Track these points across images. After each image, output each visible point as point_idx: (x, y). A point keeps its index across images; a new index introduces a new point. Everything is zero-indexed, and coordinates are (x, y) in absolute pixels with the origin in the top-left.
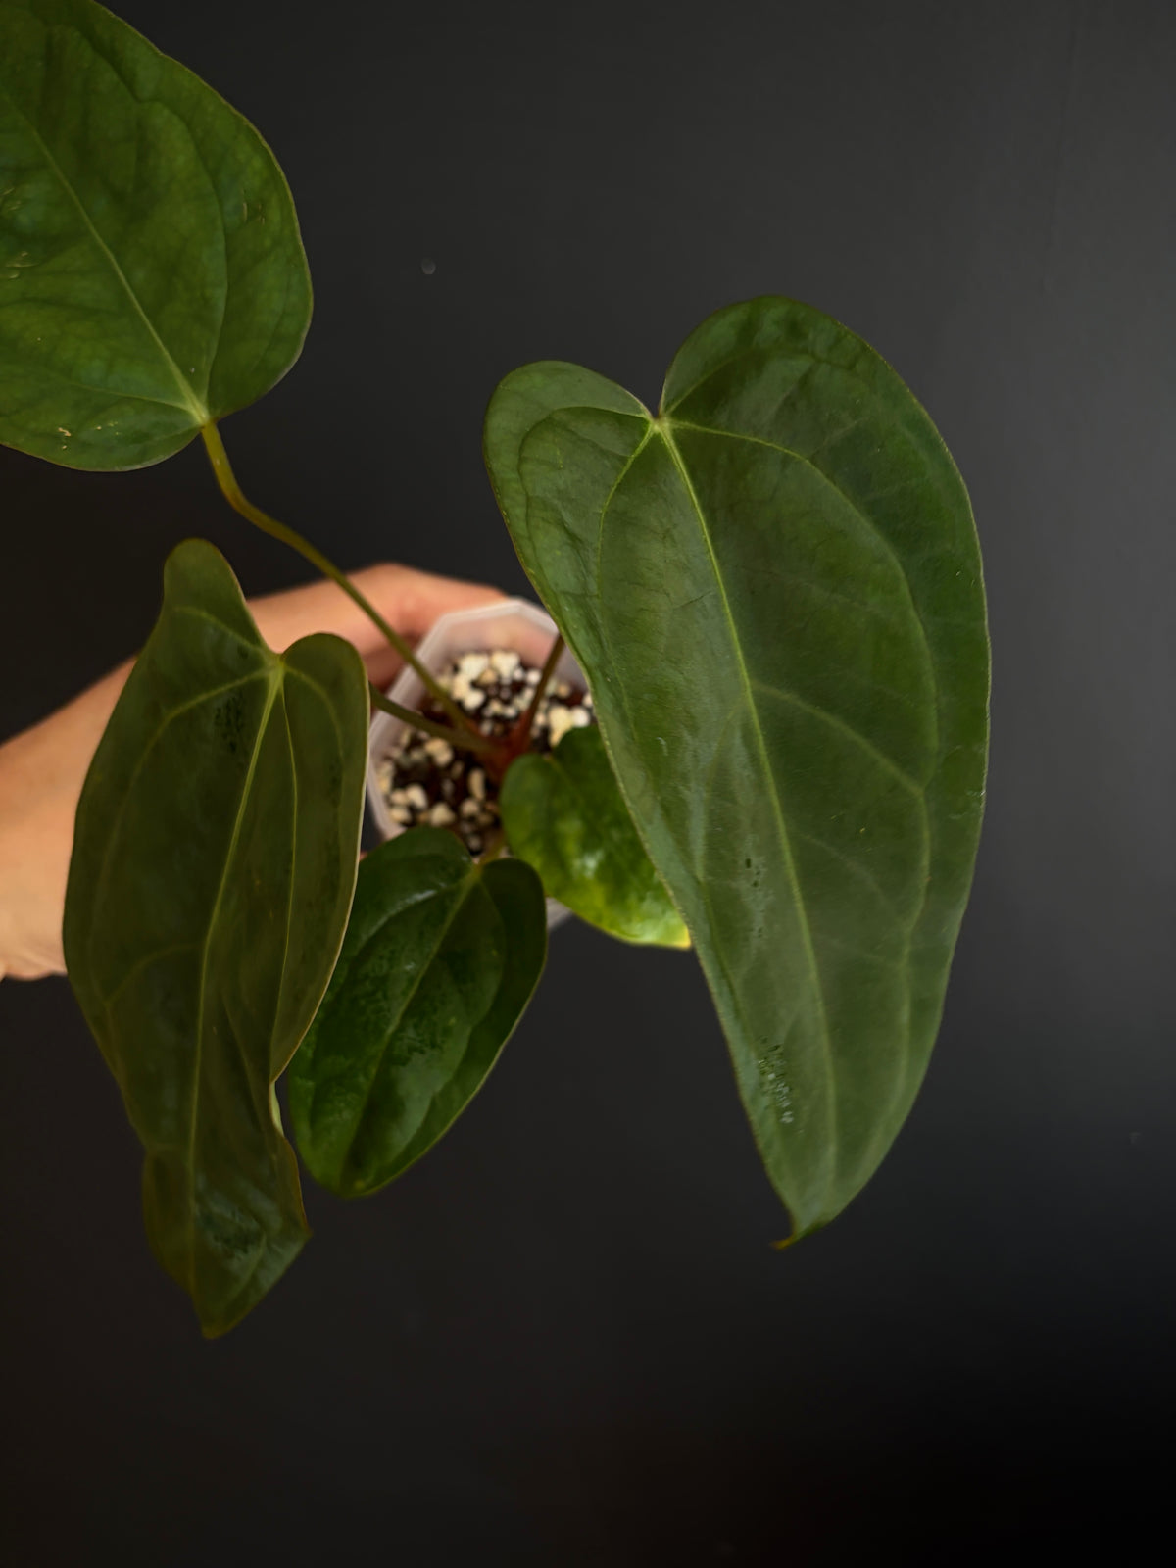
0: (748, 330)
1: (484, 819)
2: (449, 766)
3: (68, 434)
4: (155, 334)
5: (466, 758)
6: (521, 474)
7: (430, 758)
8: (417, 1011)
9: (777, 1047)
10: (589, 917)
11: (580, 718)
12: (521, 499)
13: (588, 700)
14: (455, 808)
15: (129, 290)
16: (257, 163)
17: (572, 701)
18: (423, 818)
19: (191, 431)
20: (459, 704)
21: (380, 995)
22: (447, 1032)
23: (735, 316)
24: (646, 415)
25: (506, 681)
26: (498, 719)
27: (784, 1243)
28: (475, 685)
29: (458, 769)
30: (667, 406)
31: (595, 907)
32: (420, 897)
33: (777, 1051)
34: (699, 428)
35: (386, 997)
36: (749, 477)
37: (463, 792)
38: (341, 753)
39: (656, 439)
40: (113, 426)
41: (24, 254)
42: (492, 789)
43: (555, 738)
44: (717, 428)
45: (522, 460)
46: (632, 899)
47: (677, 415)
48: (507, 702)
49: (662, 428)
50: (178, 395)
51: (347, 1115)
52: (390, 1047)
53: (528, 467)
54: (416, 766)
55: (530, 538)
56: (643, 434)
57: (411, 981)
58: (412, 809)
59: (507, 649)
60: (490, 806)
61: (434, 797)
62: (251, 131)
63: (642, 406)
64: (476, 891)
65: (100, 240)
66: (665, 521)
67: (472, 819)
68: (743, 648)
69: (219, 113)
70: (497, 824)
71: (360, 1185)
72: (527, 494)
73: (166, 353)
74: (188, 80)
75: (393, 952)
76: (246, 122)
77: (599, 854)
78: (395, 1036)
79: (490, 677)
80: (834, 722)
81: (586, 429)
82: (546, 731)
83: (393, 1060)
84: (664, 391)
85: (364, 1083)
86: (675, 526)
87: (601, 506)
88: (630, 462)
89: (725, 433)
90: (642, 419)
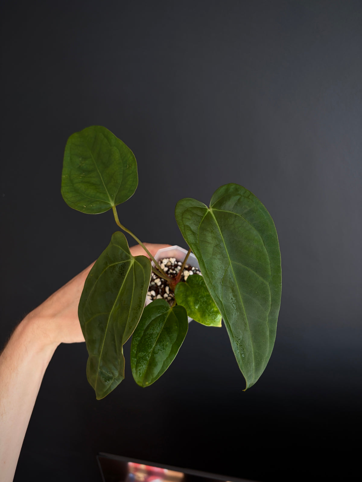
0: (227, 190)
1: (169, 298)
2: (161, 286)
3: (85, 207)
4: (106, 189)
5: (165, 283)
6: (183, 221)
7: (156, 284)
8: (159, 341)
9: (240, 339)
10: (197, 320)
11: (191, 273)
12: (183, 226)
13: (193, 269)
14: (162, 296)
15: (103, 181)
16: (131, 157)
17: (189, 269)
18: (155, 298)
19: (110, 208)
20: (163, 270)
21: (151, 338)
22: (166, 346)
23: (224, 188)
24: (207, 207)
25: (173, 264)
26: (171, 274)
27: (245, 390)
28: (166, 266)
29: (163, 286)
30: (211, 206)
31: (198, 318)
32: (159, 315)
33: (240, 340)
34: (218, 210)
35: (152, 338)
36: (228, 219)
37: (164, 292)
38: (144, 280)
39: (209, 212)
40: (94, 206)
41: (84, 174)
42: (171, 291)
43: (186, 278)
44: (221, 210)
45: (182, 218)
46: (207, 316)
47: (213, 207)
48: (173, 270)
49: (210, 210)
50: (109, 201)
51: (144, 366)
52: (154, 350)
53: (184, 219)
54: (152, 286)
55: (185, 233)
56: (206, 212)
57: (158, 334)
58: (152, 296)
59: (173, 258)
60: (171, 295)
61: (157, 293)
62: (131, 152)
63: (206, 206)
64: (171, 313)
65: (99, 171)
66: (211, 229)
67: (166, 298)
68: (229, 254)
69: (126, 149)
70: (173, 299)
71: (147, 383)
72: (184, 225)
73: (107, 192)
74: (121, 142)
75: (153, 328)
76: (130, 150)
77: (199, 305)
78: (155, 347)
79: (170, 264)
80: (249, 269)
81: (195, 211)
82: (183, 277)
83: (154, 353)
84: (210, 203)
85: (148, 359)
86: (214, 230)
87: (198, 226)
88: (204, 217)
89: (223, 211)
90: (206, 208)
